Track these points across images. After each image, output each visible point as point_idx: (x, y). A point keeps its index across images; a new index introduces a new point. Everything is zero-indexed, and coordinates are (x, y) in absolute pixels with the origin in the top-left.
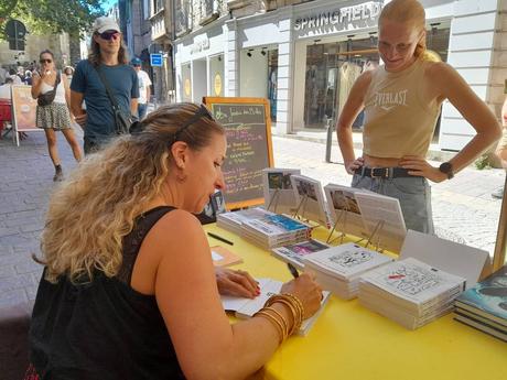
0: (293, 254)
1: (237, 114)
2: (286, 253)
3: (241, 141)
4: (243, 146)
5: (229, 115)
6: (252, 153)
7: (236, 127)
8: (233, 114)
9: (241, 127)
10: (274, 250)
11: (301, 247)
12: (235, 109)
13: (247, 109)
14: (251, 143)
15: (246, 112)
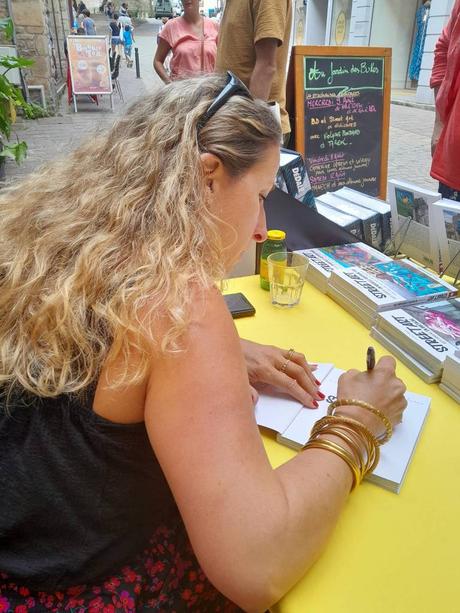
0: (419, 327)
1: (340, 72)
2: (406, 323)
3: (343, 113)
4: (344, 122)
5: (328, 74)
6: (357, 132)
7: (337, 92)
8: (334, 72)
9: (345, 92)
10: (384, 315)
11: (435, 312)
12: (338, 64)
13: (357, 64)
14: (358, 117)
15: (354, 70)
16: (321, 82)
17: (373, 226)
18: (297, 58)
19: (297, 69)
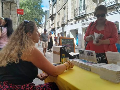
3: (68, 47)
5: (65, 41)
6: (70, 50)
7: (66, 44)
9: (68, 44)
12: (66, 40)
13: (69, 40)
14: (70, 47)
15: (69, 41)
16: (64, 42)
17: (76, 56)
18: (60, 39)
19: (60, 40)
